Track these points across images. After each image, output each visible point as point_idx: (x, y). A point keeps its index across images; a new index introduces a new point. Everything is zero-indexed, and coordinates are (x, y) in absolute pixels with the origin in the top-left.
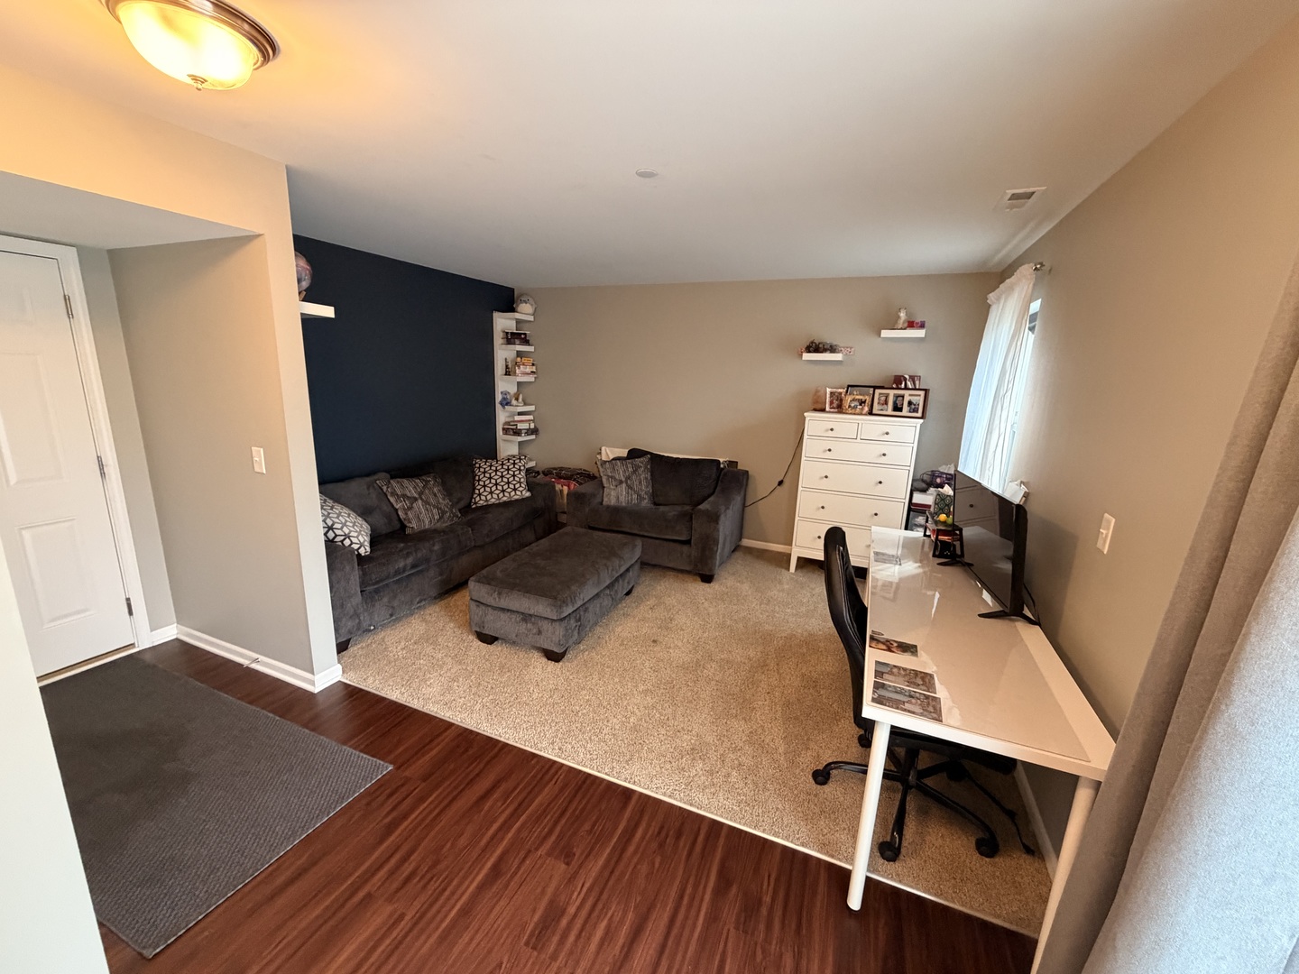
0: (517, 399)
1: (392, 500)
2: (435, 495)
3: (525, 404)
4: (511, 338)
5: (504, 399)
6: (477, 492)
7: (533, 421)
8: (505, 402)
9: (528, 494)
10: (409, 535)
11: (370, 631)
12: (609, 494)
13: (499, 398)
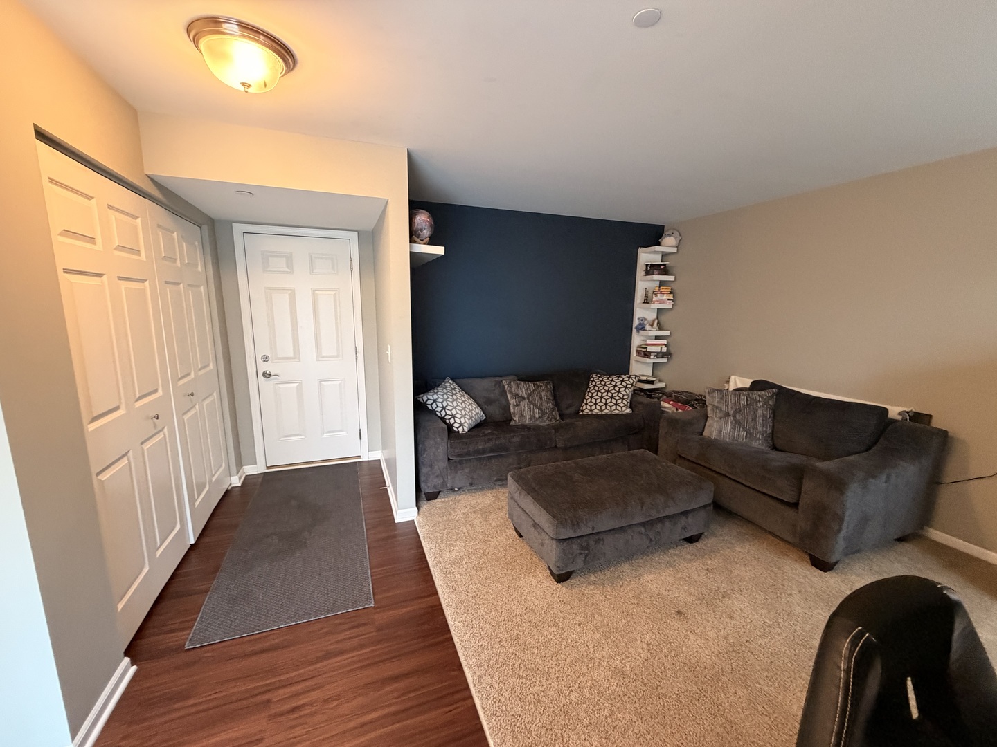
0: (652, 326)
1: (509, 396)
2: (541, 398)
3: (660, 329)
4: (651, 269)
5: (640, 324)
6: (585, 401)
7: (666, 345)
8: (640, 327)
9: (628, 411)
10: (512, 426)
11: (455, 491)
12: (711, 426)
13: (636, 323)
